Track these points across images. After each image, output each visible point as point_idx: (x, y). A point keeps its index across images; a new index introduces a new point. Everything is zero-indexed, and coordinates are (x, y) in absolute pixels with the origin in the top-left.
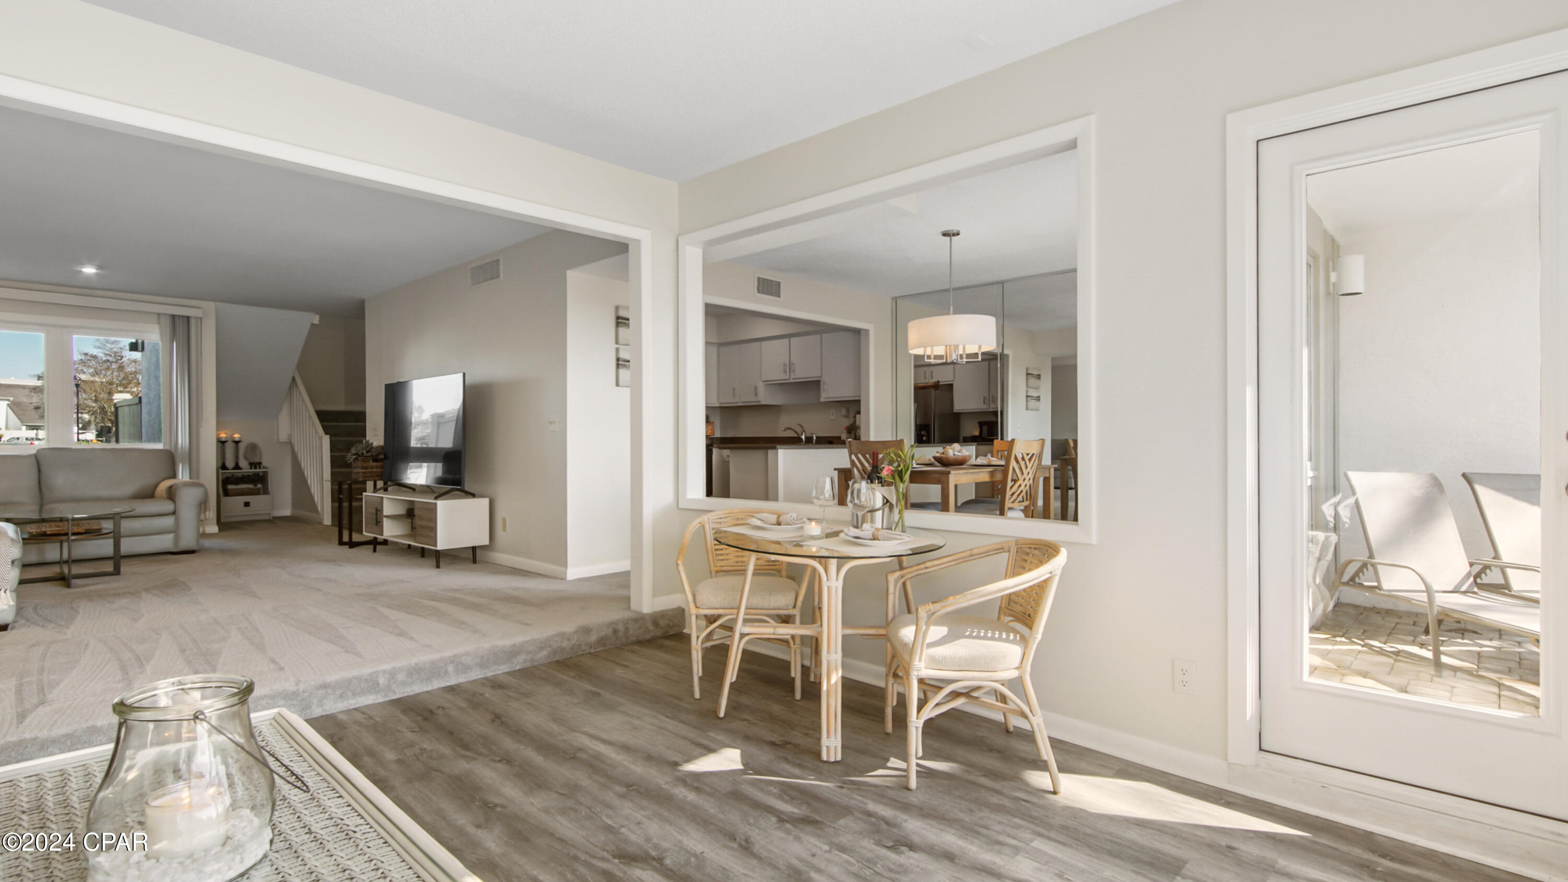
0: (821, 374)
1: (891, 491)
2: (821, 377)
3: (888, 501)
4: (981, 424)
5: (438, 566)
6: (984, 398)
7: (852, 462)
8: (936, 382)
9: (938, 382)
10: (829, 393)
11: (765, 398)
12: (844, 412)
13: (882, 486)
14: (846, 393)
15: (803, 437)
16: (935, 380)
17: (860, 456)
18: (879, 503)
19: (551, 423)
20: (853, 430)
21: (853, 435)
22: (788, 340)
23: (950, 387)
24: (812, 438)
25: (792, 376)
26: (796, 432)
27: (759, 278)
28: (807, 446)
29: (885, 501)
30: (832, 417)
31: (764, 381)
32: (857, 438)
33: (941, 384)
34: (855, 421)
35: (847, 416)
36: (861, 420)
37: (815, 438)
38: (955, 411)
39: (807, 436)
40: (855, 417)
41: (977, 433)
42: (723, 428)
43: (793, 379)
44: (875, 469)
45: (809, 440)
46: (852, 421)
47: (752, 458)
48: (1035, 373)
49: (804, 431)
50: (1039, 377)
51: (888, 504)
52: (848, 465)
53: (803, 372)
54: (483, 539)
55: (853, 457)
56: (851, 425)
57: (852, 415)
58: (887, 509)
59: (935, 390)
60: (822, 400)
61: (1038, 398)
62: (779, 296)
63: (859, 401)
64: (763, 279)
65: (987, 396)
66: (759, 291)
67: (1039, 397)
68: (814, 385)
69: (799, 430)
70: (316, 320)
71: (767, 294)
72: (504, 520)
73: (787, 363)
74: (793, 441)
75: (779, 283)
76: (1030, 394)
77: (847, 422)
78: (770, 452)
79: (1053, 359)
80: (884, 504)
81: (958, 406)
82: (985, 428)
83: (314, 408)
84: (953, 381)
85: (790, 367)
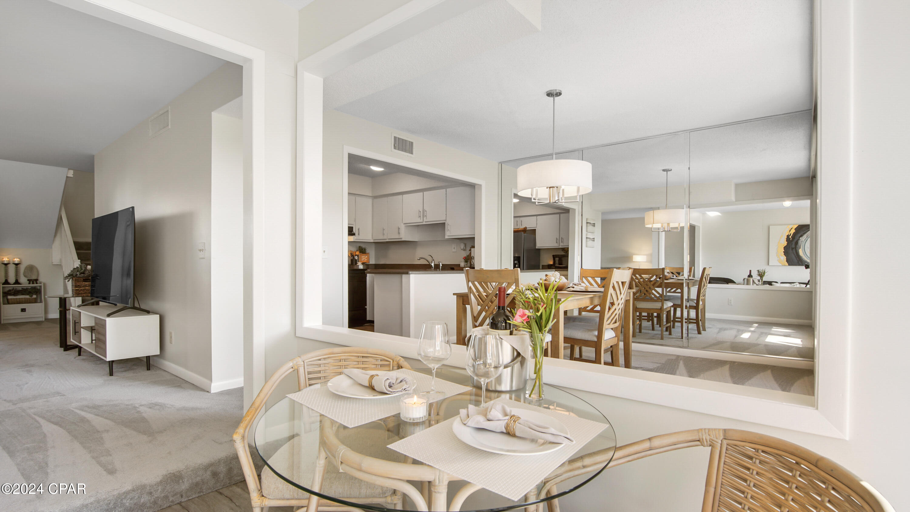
0: (446, 219)
1: (523, 341)
2: (446, 220)
3: (519, 354)
4: (554, 257)
5: (111, 374)
6: (557, 239)
7: (470, 288)
8: (524, 228)
9: (526, 228)
10: (452, 232)
11: (405, 236)
12: (462, 246)
13: (511, 333)
14: (464, 233)
15: (433, 265)
16: (523, 227)
17: (476, 283)
18: (507, 356)
19: (200, 250)
20: (469, 260)
21: (469, 263)
22: (422, 193)
23: (534, 231)
24: (439, 265)
25: (425, 220)
26: (428, 261)
27: (395, 138)
28: (435, 272)
29: (515, 354)
30: (454, 250)
31: (405, 224)
32: (472, 267)
33: (527, 229)
34: (471, 253)
35: (464, 250)
36: (475, 252)
37: (441, 265)
38: (537, 248)
39: (436, 263)
40: (470, 250)
41: (551, 263)
42: (377, 258)
43: (425, 222)
44: (502, 311)
45: (437, 267)
46: (468, 253)
47: (391, 280)
48: (592, 222)
49: (433, 260)
50: (594, 225)
51: (519, 359)
52: (465, 290)
53: (432, 218)
54: (155, 350)
55: (470, 284)
56: (468, 256)
57: (468, 249)
58: (517, 366)
59: (524, 233)
60: (446, 237)
61: (593, 240)
62: (412, 153)
63: (473, 239)
64: (398, 138)
65: (558, 238)
66: (395, 148)
67: (594, 238)
68: (441, 226)
69: (430, 259)
70: (71, 174)
71: (402, 151)
72: (171, 333)
73: (421, 210)
74: (425, 268)
75: (412, 143)
76: (588, 237)
77: (465, 254)
78: (404, 276)
79: (603, 213)
80: (513, 360)
81: (539, 245)
82: (557, 259)
83: (73, 240)
84: (536, 227)
85: (423, 213)
